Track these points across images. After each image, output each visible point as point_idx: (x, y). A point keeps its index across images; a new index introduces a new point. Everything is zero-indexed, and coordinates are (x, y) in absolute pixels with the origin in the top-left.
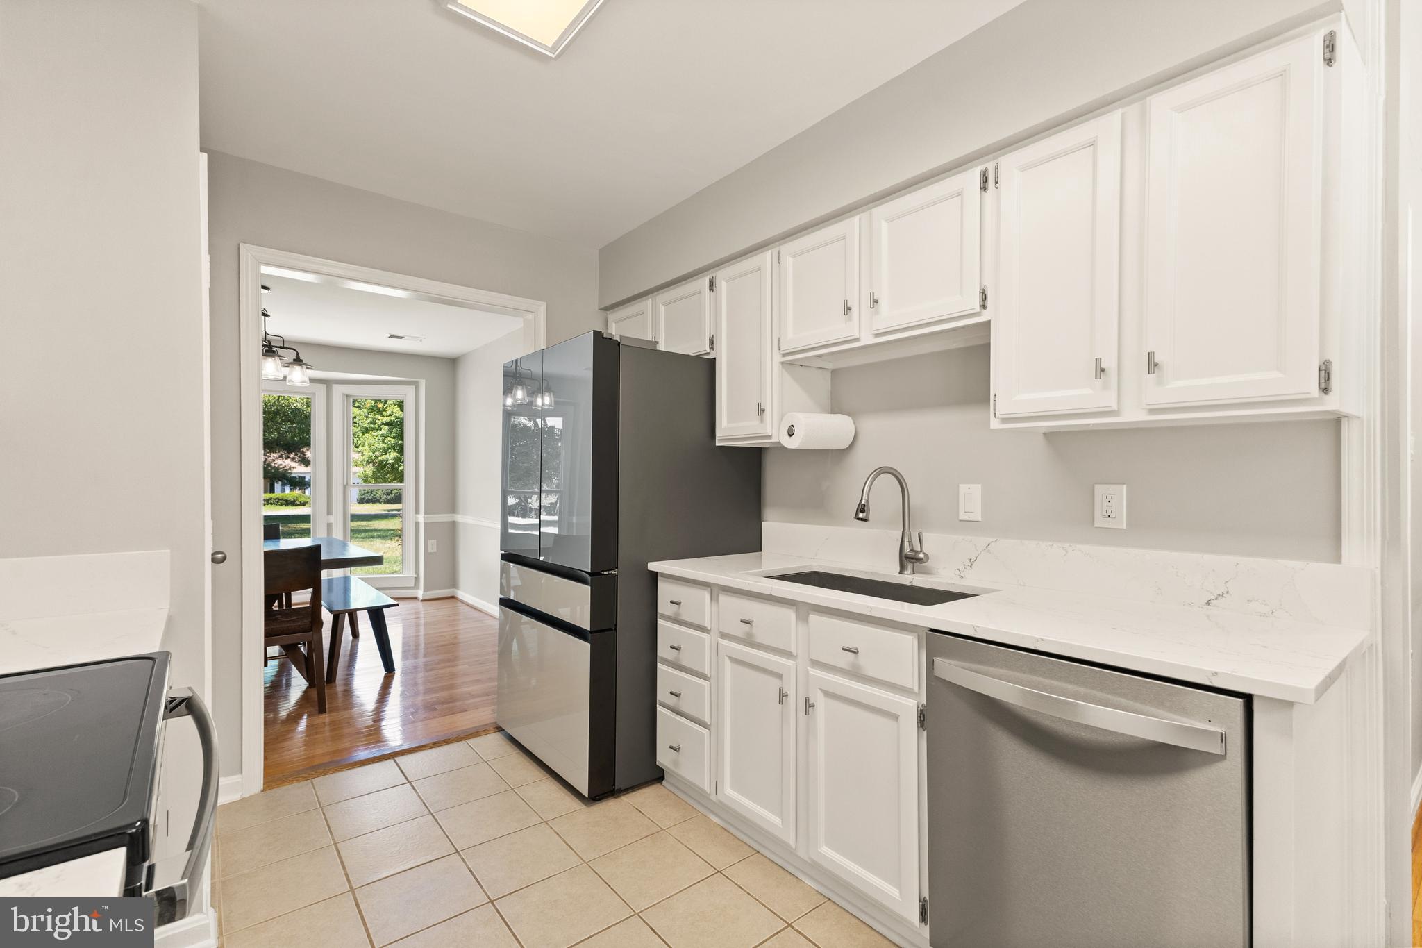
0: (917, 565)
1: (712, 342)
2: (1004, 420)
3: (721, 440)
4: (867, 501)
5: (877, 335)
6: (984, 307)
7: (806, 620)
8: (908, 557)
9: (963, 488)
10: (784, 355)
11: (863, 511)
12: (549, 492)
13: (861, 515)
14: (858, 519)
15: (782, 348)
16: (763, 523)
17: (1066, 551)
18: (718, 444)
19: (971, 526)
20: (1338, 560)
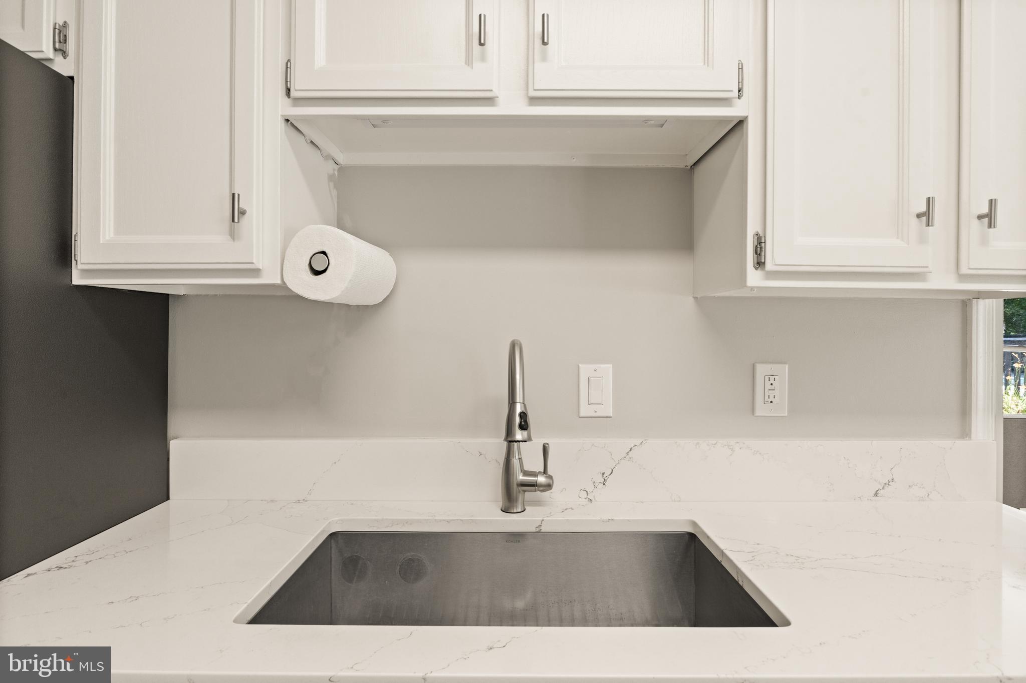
2: (770, 274)
8: (518, 486)
9: (586, 369)
10: (297, 103)
15: (293, 85)
16: (171, 443)
17: (732, 450)
18: (77, 281)
19: (598, 425)
20: (967, 436)
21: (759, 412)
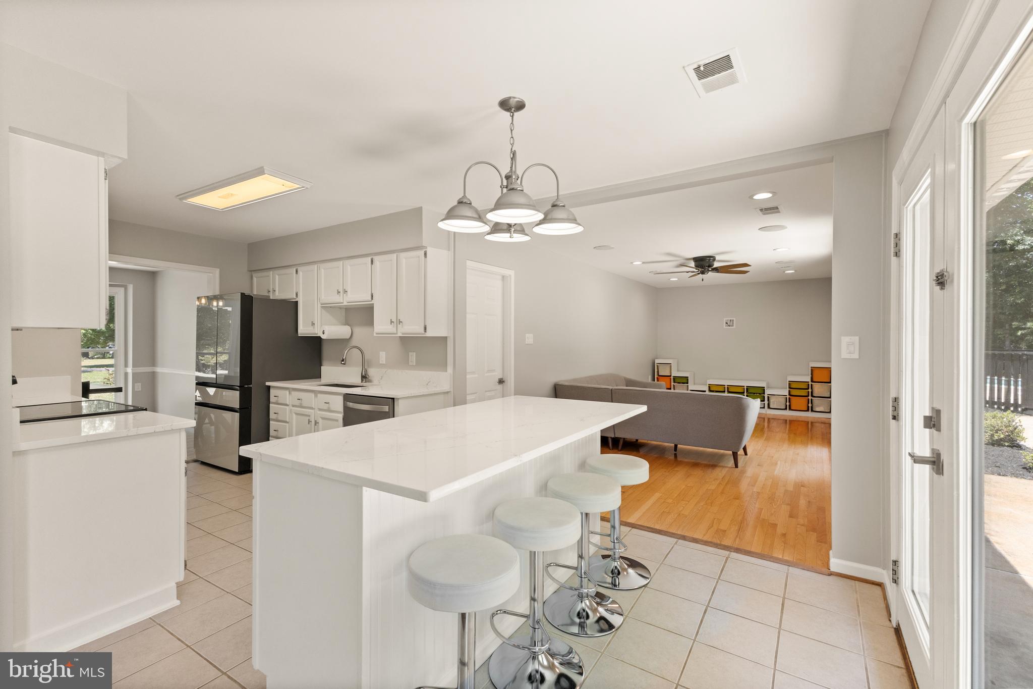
0: (367, 379)
1: (297, 295)
2: (377, 334)
3: (300, 334)
5: (348, 303)
6: (372, 299)
9: (380, 354)
10: (322, 304)
11: (343, 361)
12: (222, 353)
13: (343, 363)
15: (321, 301)
16: (322, 367)
18: (298, 335)
19: (382, 366)
20: (447, 372)
21: (410, 364)
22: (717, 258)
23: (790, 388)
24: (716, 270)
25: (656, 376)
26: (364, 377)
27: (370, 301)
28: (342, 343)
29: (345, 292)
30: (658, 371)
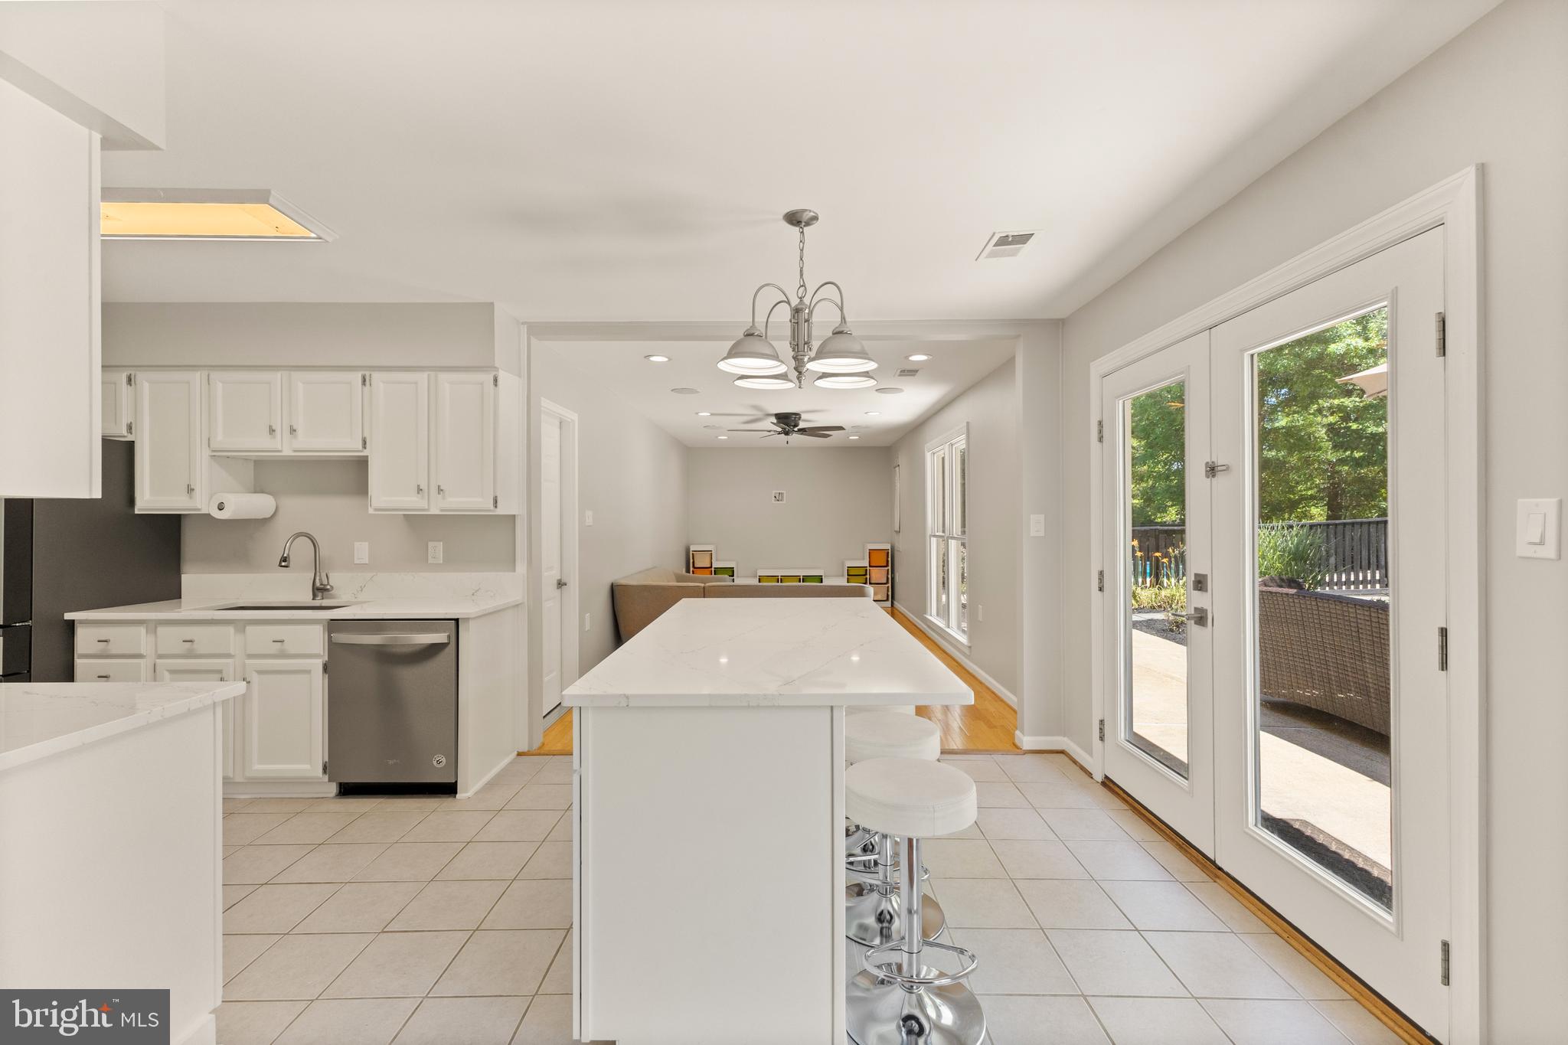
0: (325, 593)
1: (130, 428)
2: (376, 510)
3: (139, 510)
4: (288, 555)
6: (365, 447)
7: (244, 631)
8: (318, 589)
11: (285, 561)
13: (283, 564)
14: (282, 566)
15: (211, 446)
16: (183, 575)
17: (414, 577)
18: (136, 512)
19: (362, 567)
20: (515, 571)
21: (429, 562)
22: (803, 416)
23: (848, 575)
24: (803, 431)
25: (691, 569)
26: (319, 590)
27: (362, 451)
28: (248, 527)
29: (293, 431)
30: (693, 562)
